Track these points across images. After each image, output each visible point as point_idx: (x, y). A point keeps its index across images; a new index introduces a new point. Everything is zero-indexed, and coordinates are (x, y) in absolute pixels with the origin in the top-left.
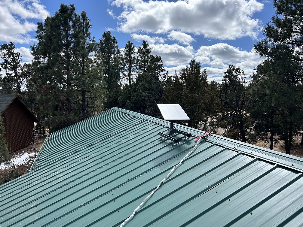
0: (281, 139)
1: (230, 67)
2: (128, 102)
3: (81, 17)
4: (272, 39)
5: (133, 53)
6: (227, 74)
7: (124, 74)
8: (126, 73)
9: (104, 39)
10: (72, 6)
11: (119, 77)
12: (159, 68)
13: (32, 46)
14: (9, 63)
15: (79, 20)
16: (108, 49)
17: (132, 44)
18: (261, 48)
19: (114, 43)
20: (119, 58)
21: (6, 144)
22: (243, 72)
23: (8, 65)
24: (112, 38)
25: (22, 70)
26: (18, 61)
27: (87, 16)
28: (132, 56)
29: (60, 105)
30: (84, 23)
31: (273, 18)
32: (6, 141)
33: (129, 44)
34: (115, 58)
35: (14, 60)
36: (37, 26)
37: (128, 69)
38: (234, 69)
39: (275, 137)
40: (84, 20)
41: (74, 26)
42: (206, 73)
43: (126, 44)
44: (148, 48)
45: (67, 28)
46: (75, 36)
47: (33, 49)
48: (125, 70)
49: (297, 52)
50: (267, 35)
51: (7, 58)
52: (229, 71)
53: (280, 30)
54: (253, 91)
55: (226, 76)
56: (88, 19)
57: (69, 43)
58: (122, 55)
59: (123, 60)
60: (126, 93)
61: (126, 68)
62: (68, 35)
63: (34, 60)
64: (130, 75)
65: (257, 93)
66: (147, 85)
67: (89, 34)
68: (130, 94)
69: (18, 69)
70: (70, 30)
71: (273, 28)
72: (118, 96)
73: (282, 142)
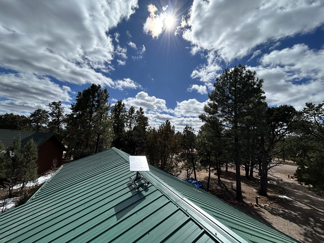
0: (215, 169)
1: (186, 126)
2: (126, 142)
3: (104, 91)
4: (208, 113)
5: (134, 113)
6: (185, 129)
7: (127, 125)
8: (128, 124)
9: (117, 104)
10: (100, 85)
11: (124, 126)
12: (146, 124)
13: (73, 104)
14: (55, 113)
15: (102, 93)
16: (119, 109)
17: (134, 108)
18: (202, 117)
19: (123, 107)
20: (125, 115)
21: (36, 167)
22: (193, 129)
23: (54, 114)
24: (122, 104)
25: (63, 118)
26: (62, 112)
27: (107, 91)
28: (133, 115)
29: (81, 142)
30: (105, 95)
31: (208, 103)
32: (37, 165)
33: (132, 108)
34: (122, 115)
35: (59, 112)
36: (78, 94)
37: (130, 122)
38: (189, 127)
39: (211, 169)
40: (105, 93)
41: (98, 96)
42: (174, 128)
43: (130, 108)
44: (142, 111)
45: (94, 97)
46: (97, 101)
47: (72, 106)
48: (128, 123)
49: (221, 121)
50: (205, 111)
51: (55, 110)
52: (186, 128)
53: (212, 109)
54: (199, 140)
55: (185, 130)
56: (108, 93)
57: (94, 105)
58: (127, 114)
59: (127, 116)
60: (126, 136)
61: (129, 121)
62: (94, 100)
63: (72, 112)
64: (130, 125)
65: (201, 142)
66: (138, 133)
67: (107, 101)
68: (128, 137)
69: (60, 117)
70: (96, 98)
71: (208, 108)
72: (120, 138)
73: (215, 172)
